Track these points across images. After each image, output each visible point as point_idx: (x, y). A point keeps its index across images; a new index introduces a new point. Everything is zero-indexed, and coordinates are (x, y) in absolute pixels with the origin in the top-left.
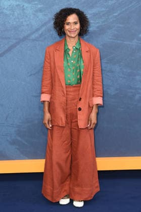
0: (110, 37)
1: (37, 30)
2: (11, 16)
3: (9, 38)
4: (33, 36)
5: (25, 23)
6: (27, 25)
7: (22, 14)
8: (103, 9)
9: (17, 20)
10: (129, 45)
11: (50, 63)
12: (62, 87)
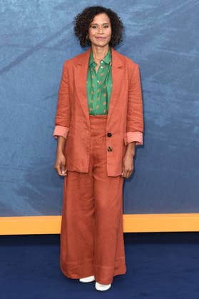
0: (159, 46)
1: (57, 34)
2: (21, 14)
3: (18, 45)
4: (51, 44)
5: (40, 25)
6: (43, 28)
7: (36, 12)
8: (150, 7)
9: (29, 21)
10: (185, 56)
11: (68, 84)
12: (85, 117)
